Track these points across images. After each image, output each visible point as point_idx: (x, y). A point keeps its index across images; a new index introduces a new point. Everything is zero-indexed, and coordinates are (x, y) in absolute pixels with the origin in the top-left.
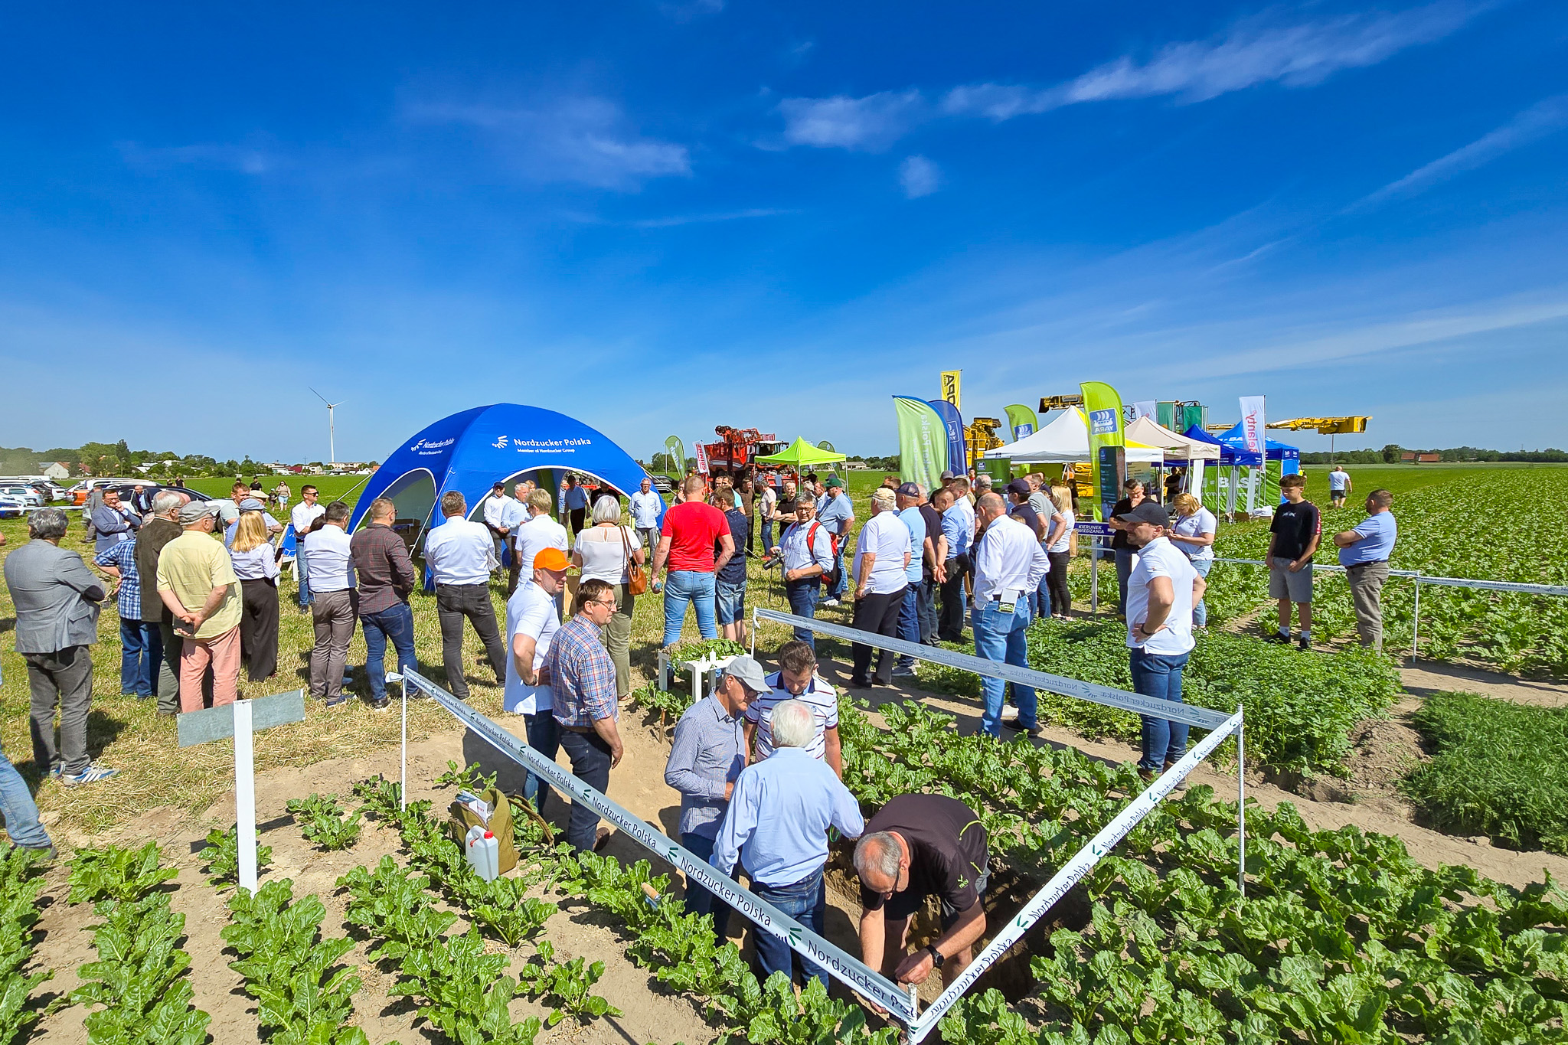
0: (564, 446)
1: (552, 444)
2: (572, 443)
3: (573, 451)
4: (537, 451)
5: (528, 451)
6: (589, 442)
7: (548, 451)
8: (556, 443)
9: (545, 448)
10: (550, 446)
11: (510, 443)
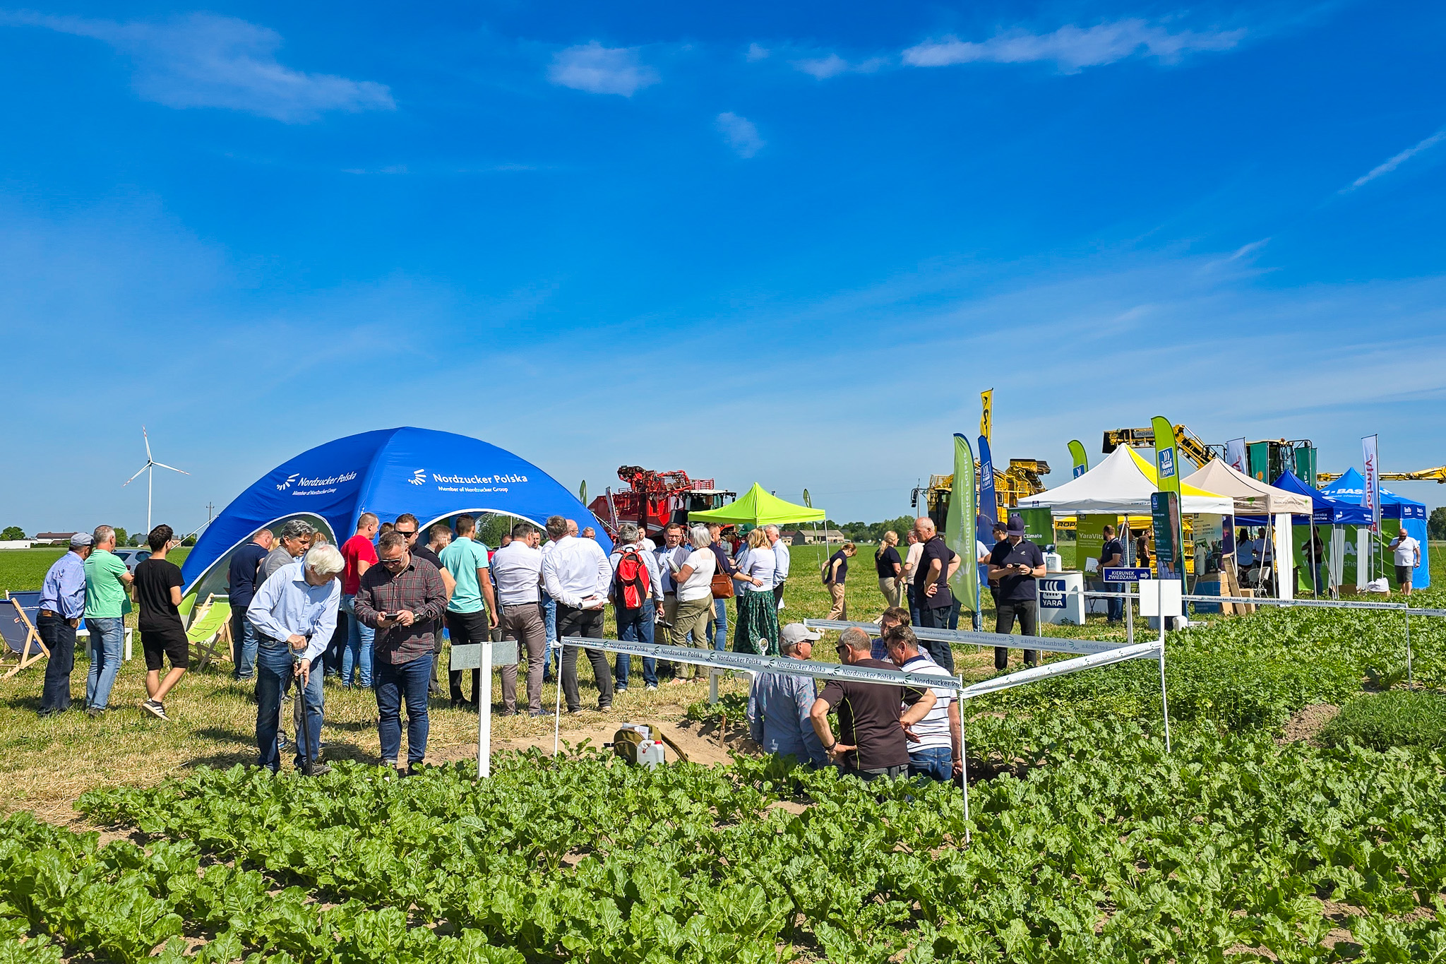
0: (494, 484)
1: (479, 481)
2: (506, 479)
3: (506, 490)
4: (462, 490)
5: (451, 489)
6: (525, 479)
7: (476, 490)
8: (484, 480)
9: (471, 486)
10: (477, 483)
11: (429, 478)
